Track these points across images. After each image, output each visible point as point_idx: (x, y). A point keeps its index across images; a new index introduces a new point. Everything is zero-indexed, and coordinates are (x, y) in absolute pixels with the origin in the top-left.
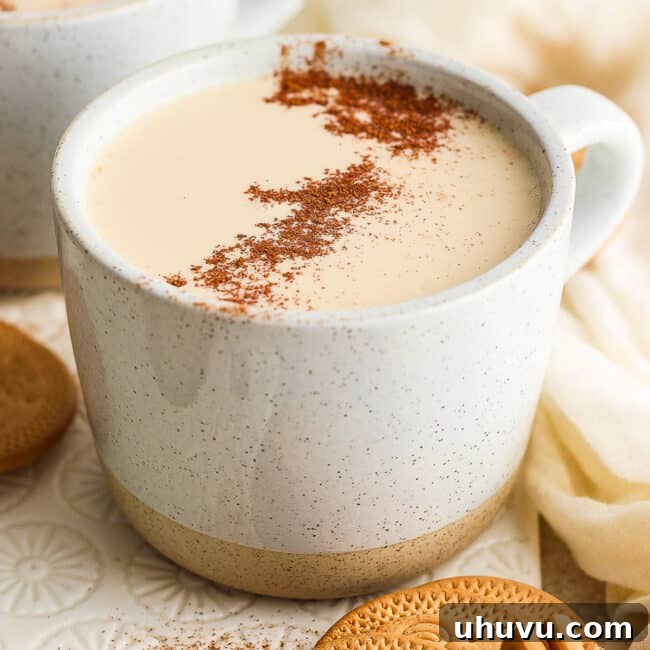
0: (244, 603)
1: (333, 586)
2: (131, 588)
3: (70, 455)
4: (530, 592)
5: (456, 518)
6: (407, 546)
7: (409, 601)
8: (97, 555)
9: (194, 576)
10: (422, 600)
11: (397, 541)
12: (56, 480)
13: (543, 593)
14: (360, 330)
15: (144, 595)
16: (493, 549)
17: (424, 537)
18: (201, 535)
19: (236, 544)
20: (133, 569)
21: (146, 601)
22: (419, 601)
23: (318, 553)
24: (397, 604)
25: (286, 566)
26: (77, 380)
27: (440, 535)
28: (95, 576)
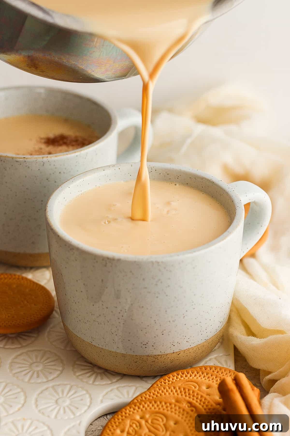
0: (119, 378)
1: (153, 369)
2: (75, 373)
3: (51, 326)
4: (230, 371)
5: (200, 342)
6: (182, 353)
7: (183, 374)
8: (62, 361)
9: (100, 368)
10: (188, 373)
11: (178, 351)
12: (46, 334)
13: (235, 372)
14: (162, 262)
15: (80, 375)
16: (215, 358)
17: (189, 349)
18: (102, 349)
19: (115, 352)
20: (76, 366)
21: (80, 377)
22: (187, 374)
23: (147, 355)
24: (178, 375)
25: (135, 361)
26: (56, 299)
27: (195, 349)
28: (61, 369)
